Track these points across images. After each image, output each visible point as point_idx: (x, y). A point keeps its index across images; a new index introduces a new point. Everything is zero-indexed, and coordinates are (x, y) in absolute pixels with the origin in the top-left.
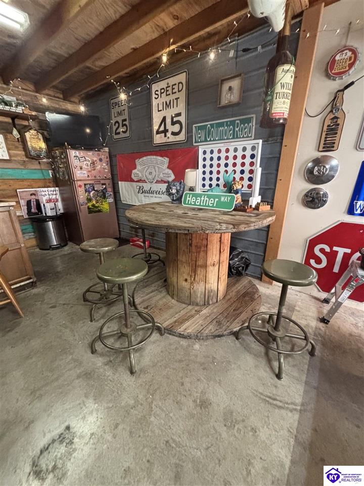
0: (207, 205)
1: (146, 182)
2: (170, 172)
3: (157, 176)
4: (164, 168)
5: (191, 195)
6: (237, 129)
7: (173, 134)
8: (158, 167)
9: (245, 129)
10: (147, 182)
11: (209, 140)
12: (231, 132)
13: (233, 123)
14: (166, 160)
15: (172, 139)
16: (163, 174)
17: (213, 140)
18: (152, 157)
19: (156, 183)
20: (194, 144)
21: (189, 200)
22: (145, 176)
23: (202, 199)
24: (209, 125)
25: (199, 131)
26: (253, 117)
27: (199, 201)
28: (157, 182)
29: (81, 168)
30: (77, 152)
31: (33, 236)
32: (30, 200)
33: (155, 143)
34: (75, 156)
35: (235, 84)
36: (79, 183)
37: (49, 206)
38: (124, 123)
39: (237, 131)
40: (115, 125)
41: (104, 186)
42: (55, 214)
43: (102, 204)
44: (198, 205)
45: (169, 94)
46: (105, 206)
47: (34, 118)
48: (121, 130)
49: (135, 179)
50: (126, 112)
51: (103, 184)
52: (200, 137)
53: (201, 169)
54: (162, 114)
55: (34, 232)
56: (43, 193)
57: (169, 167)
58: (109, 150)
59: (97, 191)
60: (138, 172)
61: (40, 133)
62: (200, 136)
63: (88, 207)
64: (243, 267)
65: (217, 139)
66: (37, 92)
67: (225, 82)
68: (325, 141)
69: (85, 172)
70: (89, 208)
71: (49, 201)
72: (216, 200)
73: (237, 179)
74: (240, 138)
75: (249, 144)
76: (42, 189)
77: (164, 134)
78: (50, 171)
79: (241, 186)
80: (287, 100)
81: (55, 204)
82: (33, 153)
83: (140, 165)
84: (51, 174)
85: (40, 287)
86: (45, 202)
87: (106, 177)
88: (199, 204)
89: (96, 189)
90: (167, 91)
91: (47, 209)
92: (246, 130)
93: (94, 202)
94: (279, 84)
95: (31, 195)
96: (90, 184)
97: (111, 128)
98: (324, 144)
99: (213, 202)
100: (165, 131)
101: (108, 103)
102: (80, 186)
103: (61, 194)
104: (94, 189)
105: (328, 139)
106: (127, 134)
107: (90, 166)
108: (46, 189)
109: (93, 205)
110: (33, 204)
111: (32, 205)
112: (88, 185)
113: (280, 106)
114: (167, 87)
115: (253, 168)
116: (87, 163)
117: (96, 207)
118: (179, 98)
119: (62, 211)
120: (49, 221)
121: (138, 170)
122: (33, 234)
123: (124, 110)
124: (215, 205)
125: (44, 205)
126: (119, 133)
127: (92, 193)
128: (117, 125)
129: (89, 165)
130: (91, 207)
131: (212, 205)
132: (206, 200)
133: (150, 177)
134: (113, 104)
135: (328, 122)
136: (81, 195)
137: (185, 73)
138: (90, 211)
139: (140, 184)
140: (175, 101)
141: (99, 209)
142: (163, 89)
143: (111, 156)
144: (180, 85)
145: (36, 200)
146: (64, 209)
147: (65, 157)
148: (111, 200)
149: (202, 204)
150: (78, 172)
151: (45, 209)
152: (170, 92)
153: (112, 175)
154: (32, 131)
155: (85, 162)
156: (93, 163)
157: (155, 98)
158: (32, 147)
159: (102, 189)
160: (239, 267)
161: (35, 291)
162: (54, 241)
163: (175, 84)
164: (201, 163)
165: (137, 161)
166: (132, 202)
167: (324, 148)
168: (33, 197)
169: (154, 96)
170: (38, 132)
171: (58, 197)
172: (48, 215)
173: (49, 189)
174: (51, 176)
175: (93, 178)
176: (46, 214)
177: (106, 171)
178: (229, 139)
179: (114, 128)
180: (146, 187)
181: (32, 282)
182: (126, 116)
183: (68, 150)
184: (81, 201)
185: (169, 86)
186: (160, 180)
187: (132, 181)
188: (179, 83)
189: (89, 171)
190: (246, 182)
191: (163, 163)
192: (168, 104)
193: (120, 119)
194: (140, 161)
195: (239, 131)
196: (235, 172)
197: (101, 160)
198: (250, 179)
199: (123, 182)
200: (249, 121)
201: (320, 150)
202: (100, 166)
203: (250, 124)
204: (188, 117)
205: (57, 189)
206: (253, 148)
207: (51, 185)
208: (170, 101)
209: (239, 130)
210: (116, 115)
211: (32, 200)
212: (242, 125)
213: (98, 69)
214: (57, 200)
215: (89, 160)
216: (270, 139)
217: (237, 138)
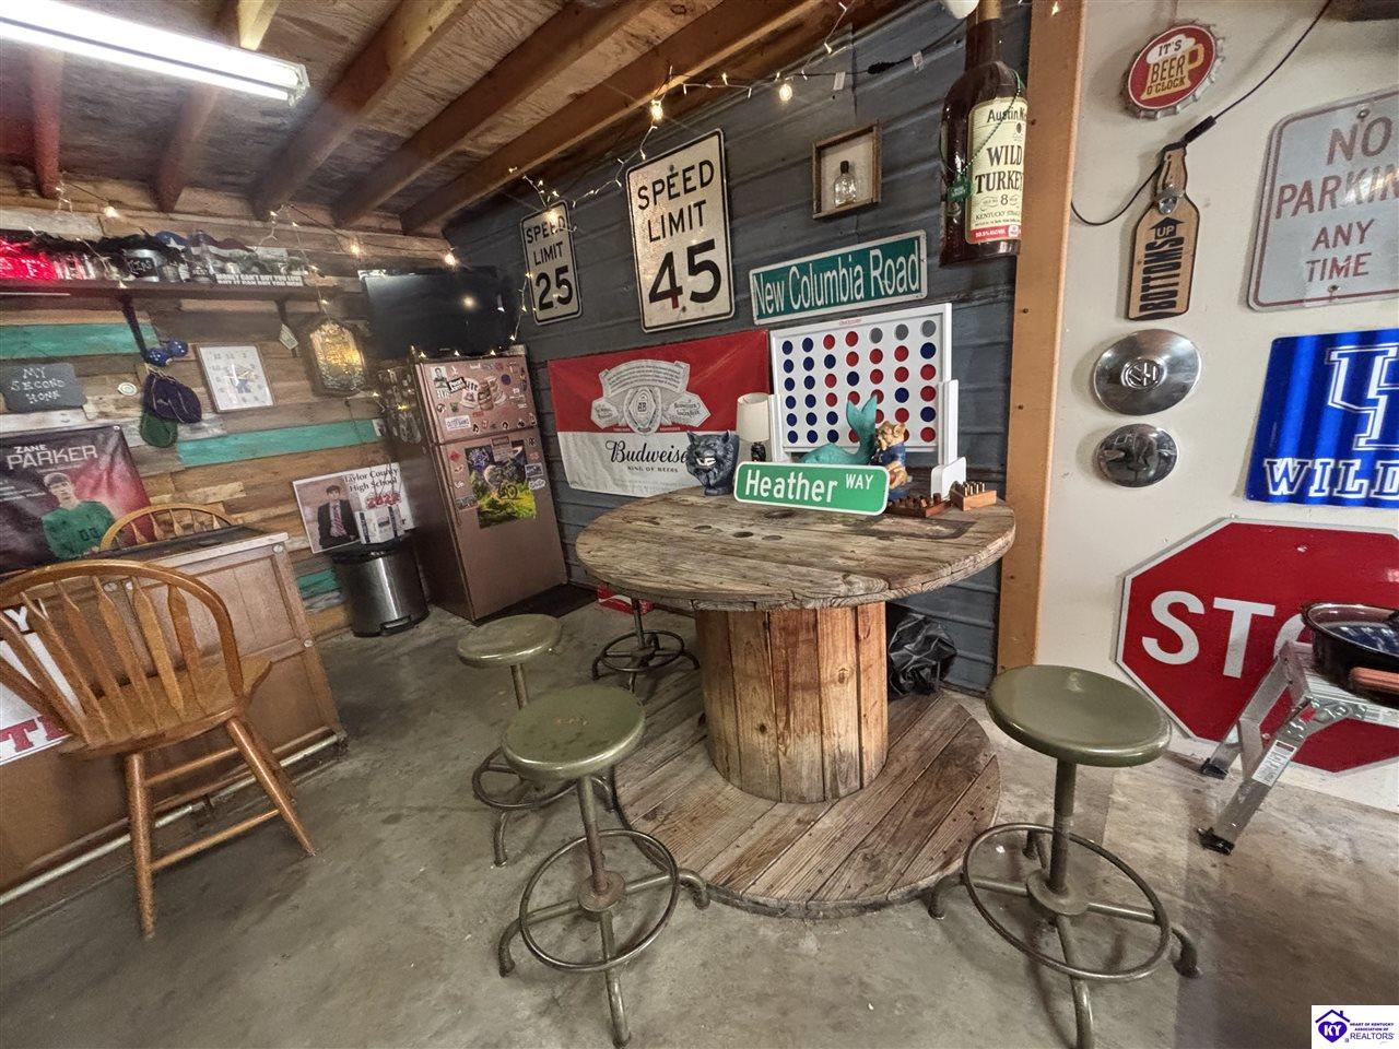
0: (806, 498)
1: (632, 431)
2: (696, 399)
3: (659, 413)
4: (678, 390)
5: (758, 472)
6: (875, 273)
7: (696, 297)
8: (661, 388)
9: (898, 272)
10: (635, 430)
11: (796, 307)
12: (860, 281)
13: (861, 257)
14: (683, 369)
15: (694, 311)
16: (676, 406)
17: (811, 308)
18: (643, 362)
19: (658, 431)
20: (757, 322)
21: (752, 486)
22: (626, 414)
23: (791, 481)
24: (794, 269)
25: (768, 285)
26: (918, 238)
27: (782, 487)
28: (662, 428)
29: (455, 410)
30: (443, 368)
31: (336, 601)
32: (327, 506)
33: (647, 325)
34: (437, 380)
35: (860, 154)
36: (452, 448)
37: (373, 517)
38: (562, 277)
39: (875, 278)
40: (538, 284)
41: (520, 449)
42: (392, 536)
43: (515, 498)
44: (779, 500)
45: (678, 195)
46: (526, 502)
47: (330, 293)
48: (554, 295)
49: (602, 423)
50: (566, 248)
51: (515, 444)
52: (771, 302)
53: (781, 392)
54: (665, 246)
55: (339, 589)
56: (359, 483)
57: (689, 389)
58: (528, 349)
59: (501, 464)
60: (608, 406)
61: (346, 328)
62: (771, 297)
63: (479, 509)
64: (934, 668)
65: (819, 303)
66: (338, 226)
67: (828, 151)
68: (1145, 289)
69: (467, 417)
70: (480, 512)
71: (375, 502)
72: (832, 484)
73: (890, 417)
74: (887, 295)
75: (914, 318)
76: (354, 472)
77: (670, 300)
78: (374, 422)
79: (901, 438)
80: (1010, 193)
81: (390, 509)
82: (330, 382)
83: (613, 384)
84: (377, 429)
85: (356, 755)
86: (364, 505)
87: (522, 424)
88: (781, 495)
89: (497, 459)
90: (671, 186)
91: (370, 527)
92: (903, 273)
93: (495, 495)
94: (984, 152)
95: (329, 490)
96: (481, 448)
97: (529, 290)
98: (1143, 298)
99: (822, 490)
100: (675, 292)
101: (517, 229)
102: (455, 457)
103: (406, 479)
104: (492, 461)
105: (1152, 283)
106: (572, 307)
107: (479, 399)
108: (366, 471)
109: (493, 504)
110: (335, 515)
111: (332, 517)
112: (477, 451)
113: (993, 210)
114: (669, 178)
115: (932, 383)
116: (471, 391)
117: (503, 507)
118: (704, 202)
119: (410, 525)
120: (377, 557)
121: (609, 400)
122: (336, 594)
123: (560, 244)
124: (829, 500)
125: (362, 516)
126: (550, 305)
127: (486, 473)
128: (543, 283)
129: (476, 397)
130: (486, 509)
131: (820, 498)
132: (803, 486)
133: (641, 416)
134: (530, 230)
135: (1146, 236)
136: (460, 480)
137: (716, 138)
138: (486, 520)
139: (617, 437)
140: (695, 211)
141: (509, 510)
142: (661, 181)
143: (532, 366)
144: (706, 168)
145: (341, 501)
146: (416, 517)
147: (411, 385)
148: (539, 483)
149: (791, 497)
150: (447, 420)
151: (365, 525)
152: (679, 188)
153: (539, 415)
154: (326, 327)
155: (465, 392)
156: (486, 391)
157: (641, 207)
158: (330, 366)
159: (513, 456)
160: (923, 668)
161: (344, 768)
162: (392, 610)
163: (692, 168)
164: (779, 376)
165: (602, 374)
166: (597, 487)
167: (1143, 308)
168: (334, 495)
169: (636, 202)
170: (341, 326)
171: (400, 488)
172: (373, 541)
173: (376, 469)
174: (379, 434)
175: (489, 431)
176: (367, 538)
177: (522, 406)
178: (855, 301)
179: (538, 292)
180: (633, 443)
181: (336, 744)
182: (565, 259)
183: (417, 366)
184: (460, 499)
185: (677, 174)
186: (670, 424)
187: (594, 428)
188: (701, 164)
189: (476, 414)
190: (916, 424)
191: (674, 378)
192: (676, 219)
193: (549, 268)
194: (608, 377)
195: (883, 278)
196: (879, 395)
197: (506, 380)
198: (928, 414)
199: (570, 434)
200: (908, 247)
201: (1132, 315)
202: (504, 397)
203: (912, 257)
204: (733, 253)
205: (395, 466)
206: (928, 328)
207: (378, 457)
208: (681, 211)
209: (882, 275)
210: (539, 259)
211: (331, 505)
212: (890, 262)
213: (488, 153)
214: (396, 497)
215: (476, 383)
216: (977, 294)
217: (878, 296)
